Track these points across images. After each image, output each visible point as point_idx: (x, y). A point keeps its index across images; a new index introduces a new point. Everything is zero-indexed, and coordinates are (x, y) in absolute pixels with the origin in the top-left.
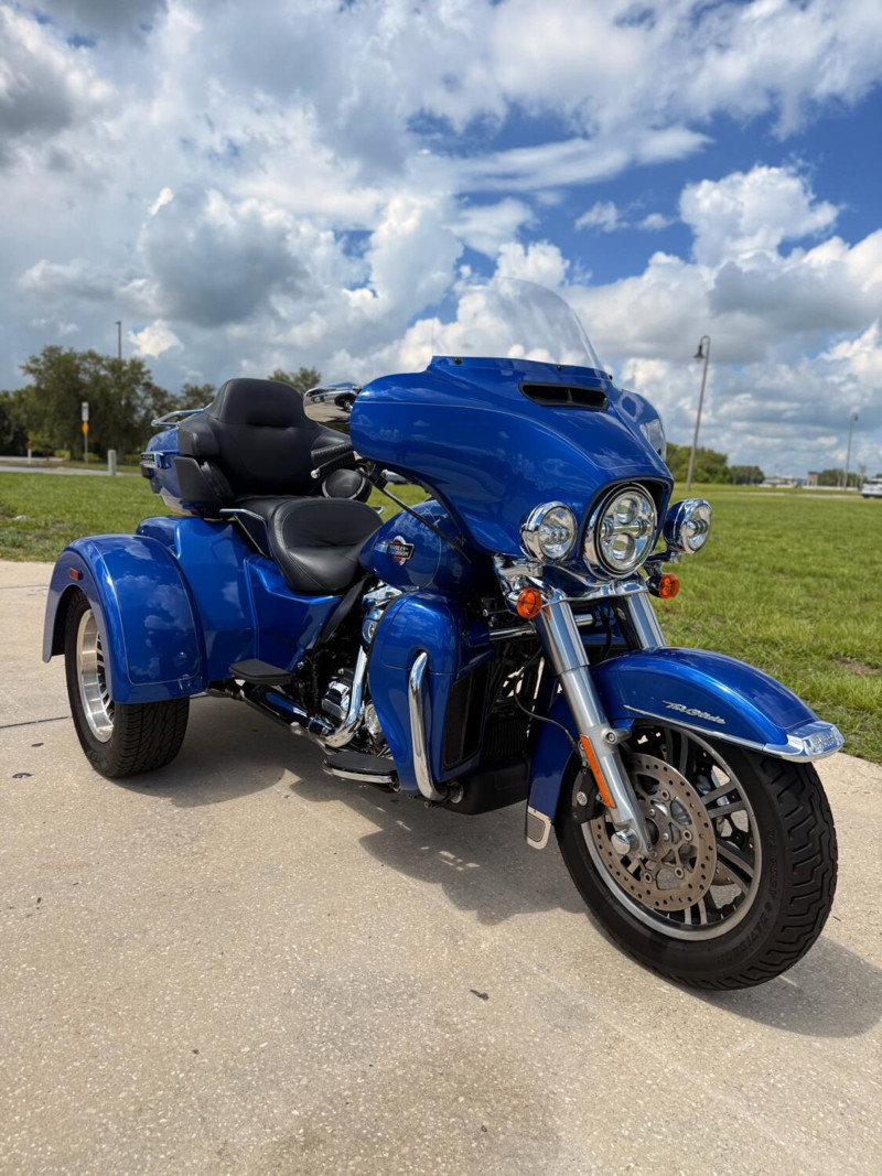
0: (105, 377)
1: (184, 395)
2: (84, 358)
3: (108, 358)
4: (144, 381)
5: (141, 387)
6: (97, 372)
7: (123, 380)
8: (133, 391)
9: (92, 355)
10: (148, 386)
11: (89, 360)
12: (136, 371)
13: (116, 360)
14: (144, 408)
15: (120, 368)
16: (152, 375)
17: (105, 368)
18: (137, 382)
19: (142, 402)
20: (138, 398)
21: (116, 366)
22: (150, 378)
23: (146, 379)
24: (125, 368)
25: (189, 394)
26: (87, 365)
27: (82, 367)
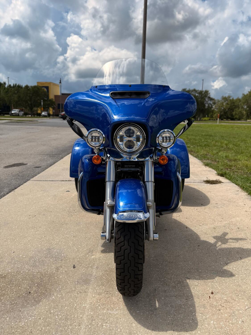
0: (198, 96)
1: (222, 99)
2: (192, 91)
3: (198, 91)
4: (208, 96)
5: (207, 98)
6: (195, 95)
7: (203, 96)
8: (205, 99)
9: (195, 90)
10: (209, 97)
11: (194, 91)
12: (206, 93)
13: (200, 91)
14: (208, 104)
15: (202, 93)
16: (210, 94)
17: (197, 93)
18: (206, 96)
19: (207, 102)
20: (206, 101)
21: (201, 93)
22: (210, 95)
23: (209, 96)
24: (203, 93)
25: (223, 99)
26: (193, 93)
27: (191, 94)
